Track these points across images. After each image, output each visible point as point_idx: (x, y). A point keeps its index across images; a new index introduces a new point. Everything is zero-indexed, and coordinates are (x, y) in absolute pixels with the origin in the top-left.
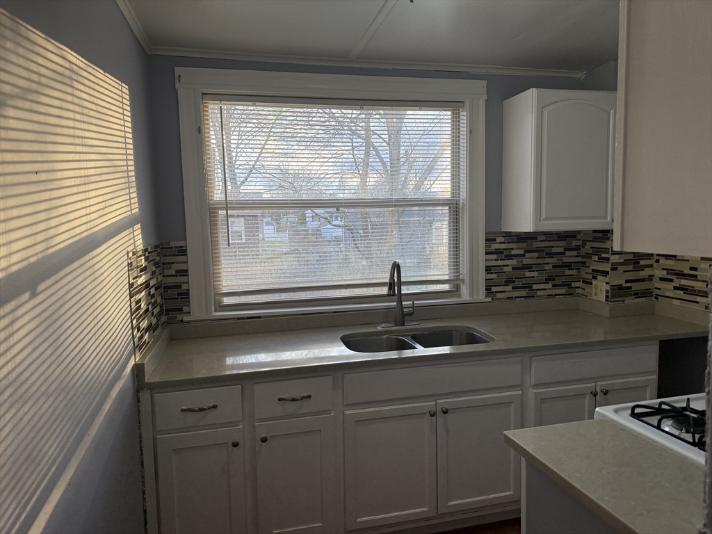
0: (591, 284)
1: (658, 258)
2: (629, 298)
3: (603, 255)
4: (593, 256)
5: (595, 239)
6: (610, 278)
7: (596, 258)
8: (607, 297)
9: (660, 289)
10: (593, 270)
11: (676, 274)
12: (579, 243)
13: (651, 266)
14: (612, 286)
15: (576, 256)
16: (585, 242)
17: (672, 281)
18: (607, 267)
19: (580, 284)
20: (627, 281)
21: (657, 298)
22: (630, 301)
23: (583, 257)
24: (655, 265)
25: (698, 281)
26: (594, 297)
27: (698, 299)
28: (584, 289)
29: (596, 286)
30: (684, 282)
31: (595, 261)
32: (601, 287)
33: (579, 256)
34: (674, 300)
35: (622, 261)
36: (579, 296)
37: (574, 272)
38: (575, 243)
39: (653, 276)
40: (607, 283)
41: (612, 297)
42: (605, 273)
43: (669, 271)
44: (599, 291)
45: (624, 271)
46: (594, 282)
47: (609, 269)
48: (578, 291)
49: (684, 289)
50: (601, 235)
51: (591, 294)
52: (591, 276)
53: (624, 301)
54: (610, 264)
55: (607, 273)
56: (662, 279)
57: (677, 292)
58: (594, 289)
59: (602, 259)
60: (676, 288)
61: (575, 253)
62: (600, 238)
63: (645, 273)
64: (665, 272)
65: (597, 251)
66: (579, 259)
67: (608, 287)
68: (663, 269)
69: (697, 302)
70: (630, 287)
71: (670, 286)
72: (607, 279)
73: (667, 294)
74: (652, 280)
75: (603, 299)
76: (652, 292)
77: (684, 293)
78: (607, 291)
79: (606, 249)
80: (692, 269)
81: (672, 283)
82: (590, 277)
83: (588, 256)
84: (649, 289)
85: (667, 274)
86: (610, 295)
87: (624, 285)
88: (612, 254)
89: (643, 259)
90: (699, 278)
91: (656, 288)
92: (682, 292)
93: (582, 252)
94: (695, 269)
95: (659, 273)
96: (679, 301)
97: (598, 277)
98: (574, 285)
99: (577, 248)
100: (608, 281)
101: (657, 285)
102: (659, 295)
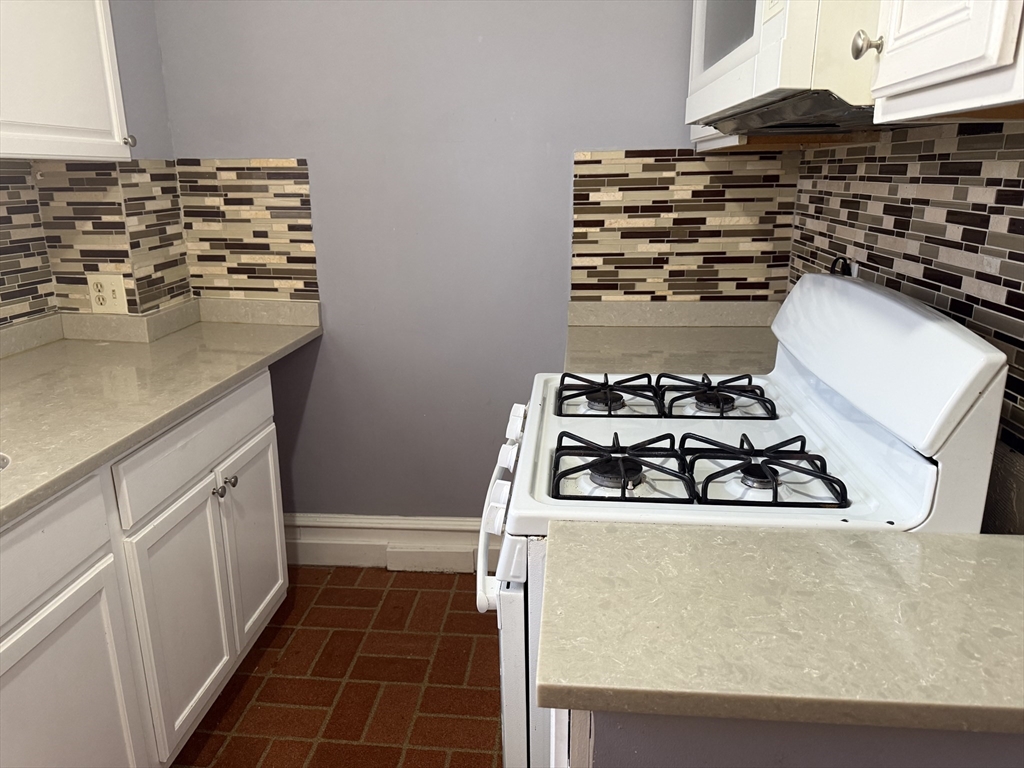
0: (84, 281)
1: (189, 220)
2: (163, 299)
3: (106, 218)
4: (77, 223)
5: (75, 185)
6: (133, 264)
7: (88, 226)
8: (131, 303)
9: (201, 276)
10: (84, 253)
11: (228, 247)
12: (34, 195)
13: (179, 236)
14: (138, 280)
15: (34, 226)
16: (47, 195)
17: (222, 259)
18: (121, 243)
19: (53, 286)
20: (158, 268)
21: (197, 294)
22: (167, 304)
23: (47, 226)
24: (185, 232)
25: (272, 253)
26: (97, 309)
27: (277, 284)
28: (66, 296)
29: (99, 287)
30: (246, 259)
31: (85, 233)
32: (111, 287)
33: (39, 225)
34: (231, 292)
35: (143, 228)
36: (56, 313)
37: (36, 261)
38: (26, 196)
39: (185, 254)
40: (126, 276)
41: (143, 301)
42: (118, 256)
43: (215, 242)
44: (107, 293)
45: (150, 249)
46: (91, 277)
47: (127, 247)
48: (53, 301)
49: (249, 271)
50: (92, 174)
51: (88, 304)
52: (81, 264)
53: (157, 306)
54: (128, 234)
55: (125, 254)
56: (202, 258)
57: (235, 276)
58: (93, 294)
59: (101, 228)
60: (231, 271)
61: (29, 218)
62: (90, 181)
63: (174, 251)
64: (207, 245)
65: (84, 211)
66: (41, 232)
67: (131, 284)
68: (201, 240)
69: (276, 290)
70: (161, 279)
71: (220, 269)
72: (126, 268)
73: (218, 283)
74: (183, 261)
75: (124, 308)
76: (188, 284)
77: (249, 277)
78: (129, 292)
79: (113, 204)
80: (257, 234)
81: (224, 264)
82: (79, 267)
83: (66, 223)
84: (185, 279)
85: (212, 247)
86: (137, 298)
87: (154, 277)
88: (128, 215)
89: (169, 224)
90: (272, 249)
91: (192, 276)
92: (245, 277)
93: (45, 214)
94: (264, 234)
95: (195, 248)
96: (242, 292)
97: (101, 266)
98: (42, 289)
99: (30, 207)
100: (129, 271)
101: (194, 270)
102: (202, 288)
